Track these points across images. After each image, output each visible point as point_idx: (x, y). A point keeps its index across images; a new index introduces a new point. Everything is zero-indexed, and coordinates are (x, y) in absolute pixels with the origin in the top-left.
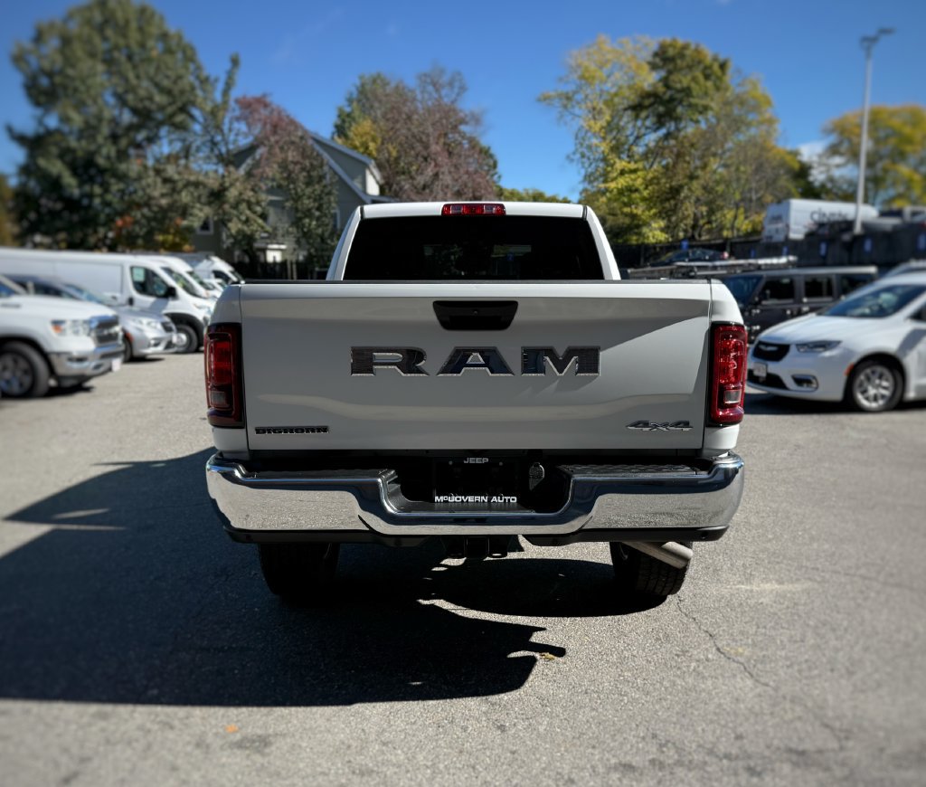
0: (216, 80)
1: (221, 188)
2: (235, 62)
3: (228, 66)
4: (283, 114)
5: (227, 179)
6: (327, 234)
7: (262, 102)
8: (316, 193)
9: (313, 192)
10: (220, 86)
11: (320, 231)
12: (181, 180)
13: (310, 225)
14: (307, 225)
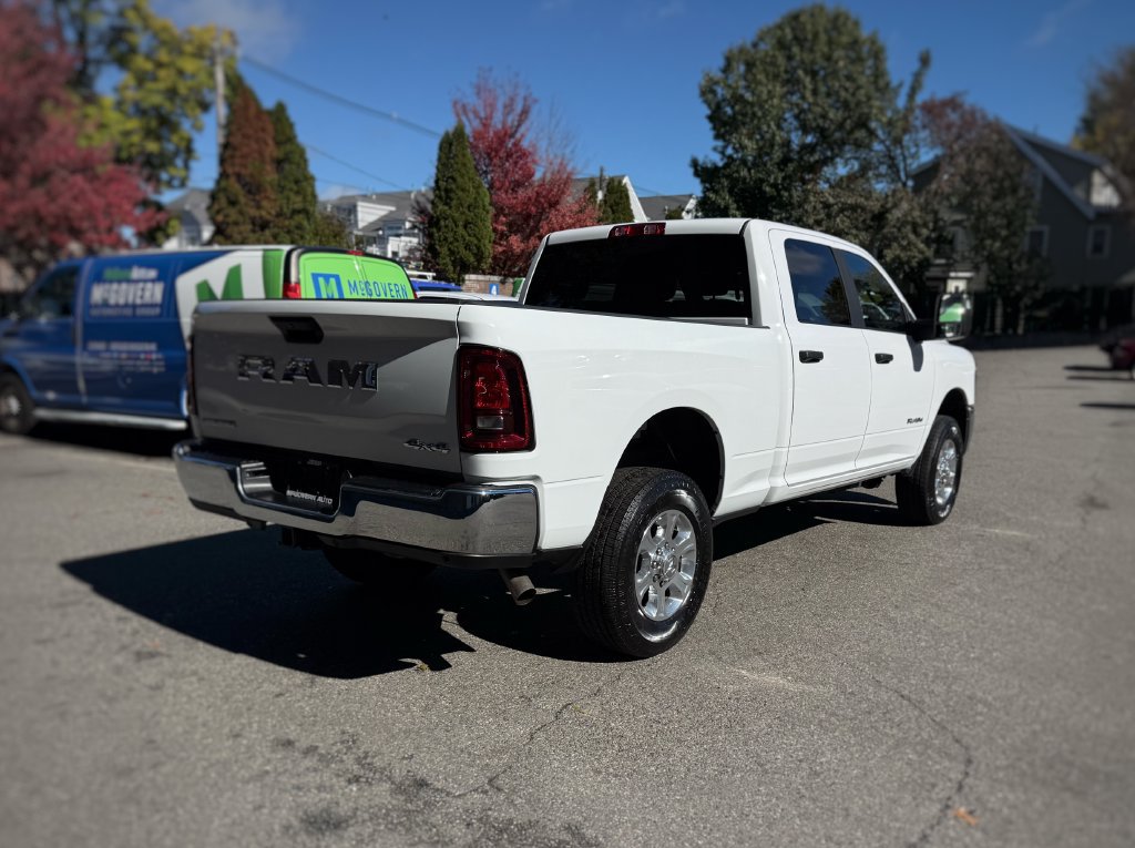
0: (901, 85)
1: (882, 210)
2: (925, 61)
3: (916, 66)
4: (978, 116)
5: (890, 199)
6: (1014, 258)
7: (952, 103)
8: (1008, 207)
9: (1004, 207)
10: (905, 91)
11: (1006, 253)
12: (836, 204)
13: (992, 246)
14: (988, 248)
